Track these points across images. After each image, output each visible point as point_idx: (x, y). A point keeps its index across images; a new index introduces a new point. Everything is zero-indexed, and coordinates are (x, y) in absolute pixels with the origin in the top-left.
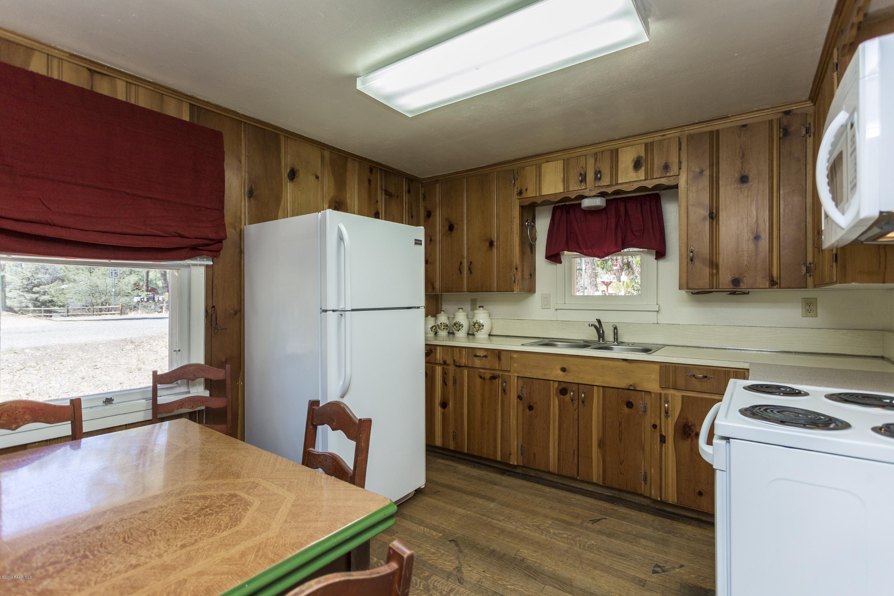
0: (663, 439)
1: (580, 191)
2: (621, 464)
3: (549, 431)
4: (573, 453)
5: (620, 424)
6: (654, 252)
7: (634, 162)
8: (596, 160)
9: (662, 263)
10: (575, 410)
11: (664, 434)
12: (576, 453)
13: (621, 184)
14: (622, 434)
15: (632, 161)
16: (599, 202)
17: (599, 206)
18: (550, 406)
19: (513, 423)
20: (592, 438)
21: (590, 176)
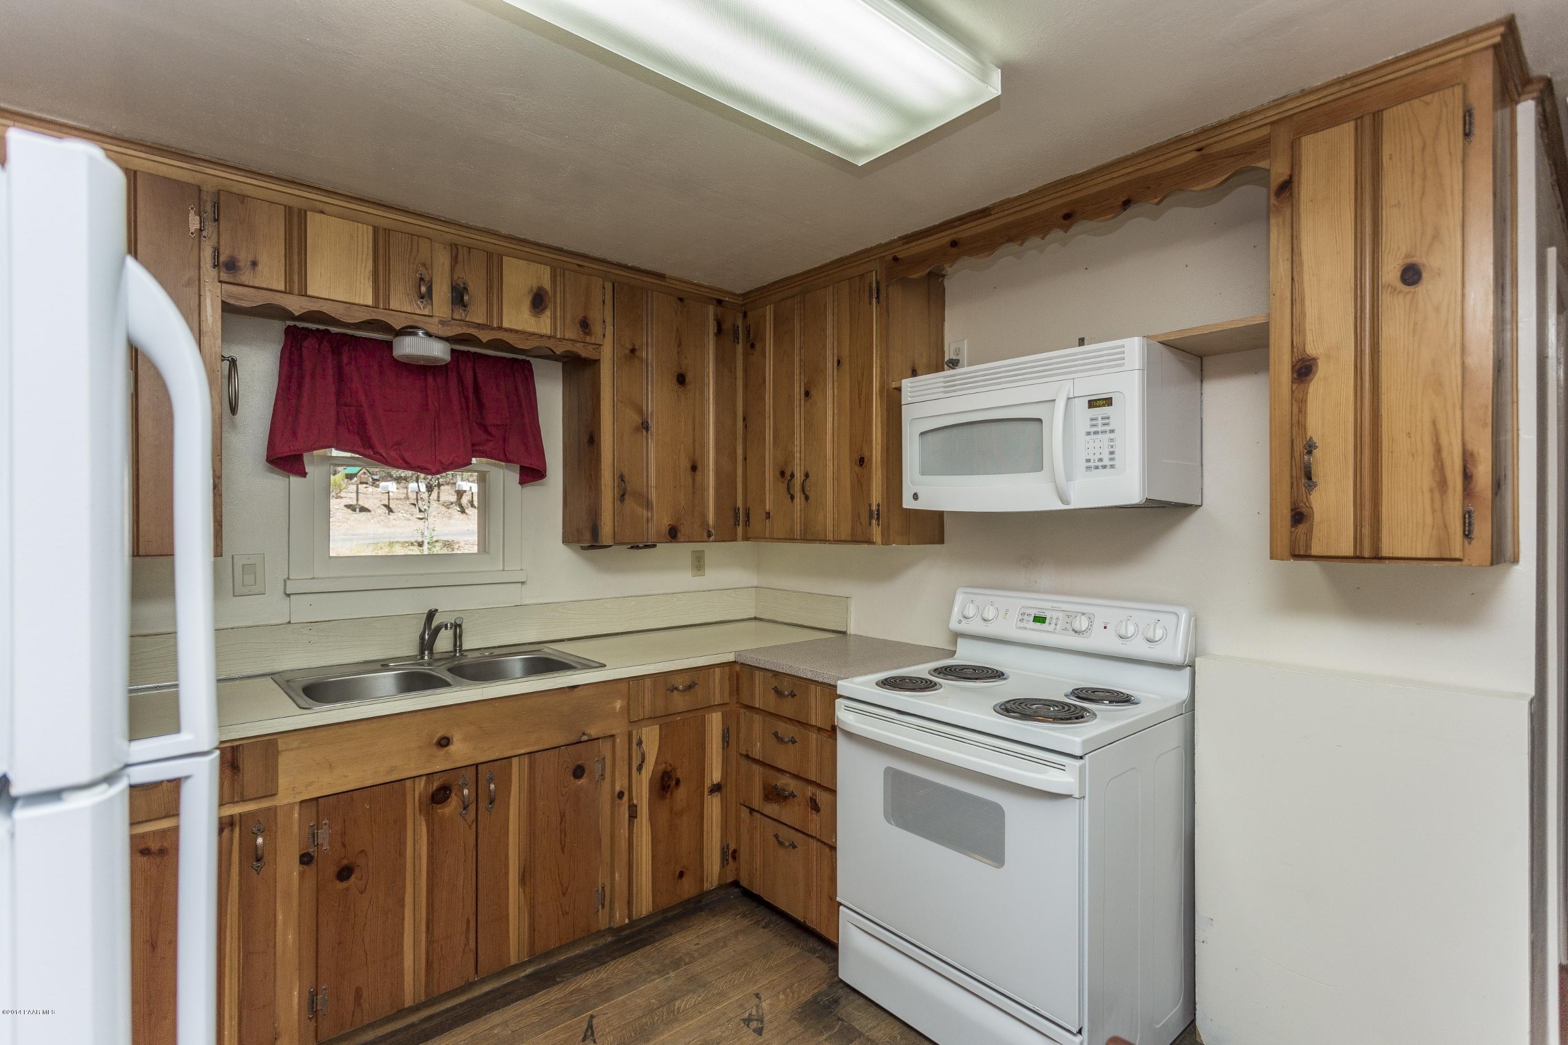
0: (633, 813)
1: (416, 317)
2: (564, 894)
3: (403, 906)
4: (464, 928)
5: (563, 816)
6: (518, 467)
7: (532, 294)
8: (455, 260)
9: (533, 491)
10: (470, 827)
11: (635, 802)
12: (473, 924)
13: (506, 330)
14: (565, 835)
15: (529, 293)
16: (438, 351)
17: (436, 359)
18: (405, 844)
19: (285, 941)
20: (507, 874)
21: (442, 291)
